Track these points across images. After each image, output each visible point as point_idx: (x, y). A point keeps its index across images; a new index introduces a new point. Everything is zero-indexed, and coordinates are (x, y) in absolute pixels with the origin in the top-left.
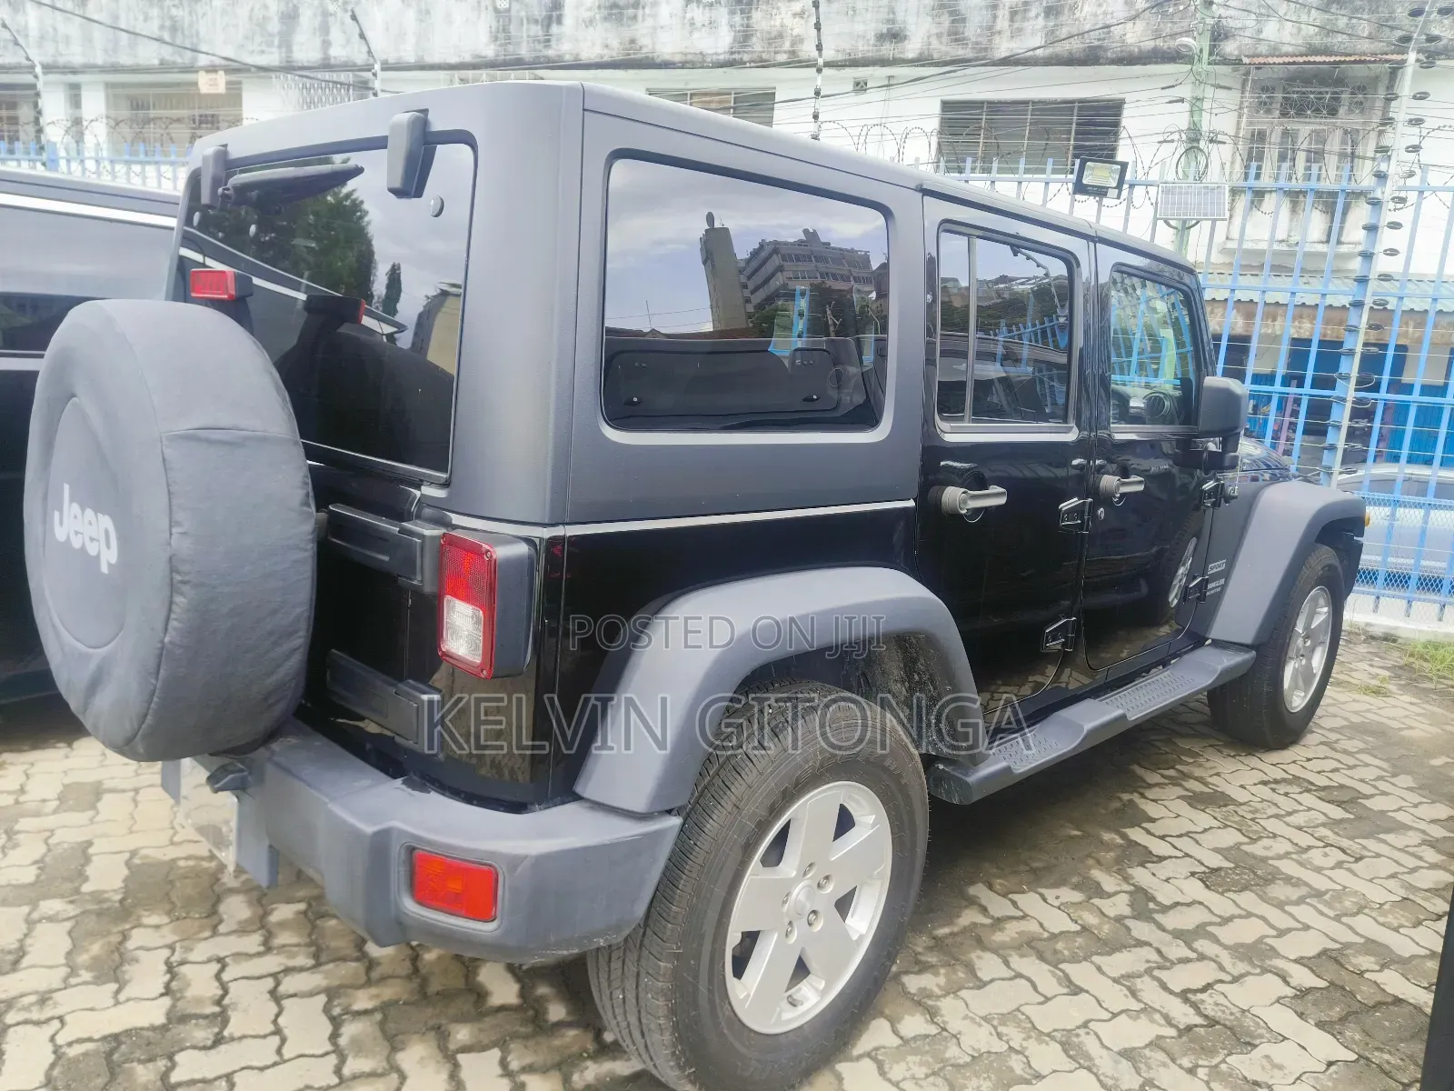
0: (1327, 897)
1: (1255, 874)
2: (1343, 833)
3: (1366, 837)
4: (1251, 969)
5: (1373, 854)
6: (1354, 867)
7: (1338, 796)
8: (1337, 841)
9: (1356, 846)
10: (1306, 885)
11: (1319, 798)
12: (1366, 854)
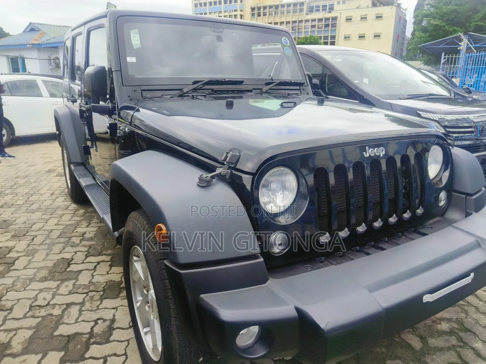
0: (28, 281)
1: (58, 273)
2: (50, 317)
3: (38, 324)
4: (27, 249)
5: (27, 316)
6: (30, 302)
7: (76, 345)
8: (47, 310)
9: (37, 314)
10: (39, 281)
11: (82, 334)
12: (30, 314)
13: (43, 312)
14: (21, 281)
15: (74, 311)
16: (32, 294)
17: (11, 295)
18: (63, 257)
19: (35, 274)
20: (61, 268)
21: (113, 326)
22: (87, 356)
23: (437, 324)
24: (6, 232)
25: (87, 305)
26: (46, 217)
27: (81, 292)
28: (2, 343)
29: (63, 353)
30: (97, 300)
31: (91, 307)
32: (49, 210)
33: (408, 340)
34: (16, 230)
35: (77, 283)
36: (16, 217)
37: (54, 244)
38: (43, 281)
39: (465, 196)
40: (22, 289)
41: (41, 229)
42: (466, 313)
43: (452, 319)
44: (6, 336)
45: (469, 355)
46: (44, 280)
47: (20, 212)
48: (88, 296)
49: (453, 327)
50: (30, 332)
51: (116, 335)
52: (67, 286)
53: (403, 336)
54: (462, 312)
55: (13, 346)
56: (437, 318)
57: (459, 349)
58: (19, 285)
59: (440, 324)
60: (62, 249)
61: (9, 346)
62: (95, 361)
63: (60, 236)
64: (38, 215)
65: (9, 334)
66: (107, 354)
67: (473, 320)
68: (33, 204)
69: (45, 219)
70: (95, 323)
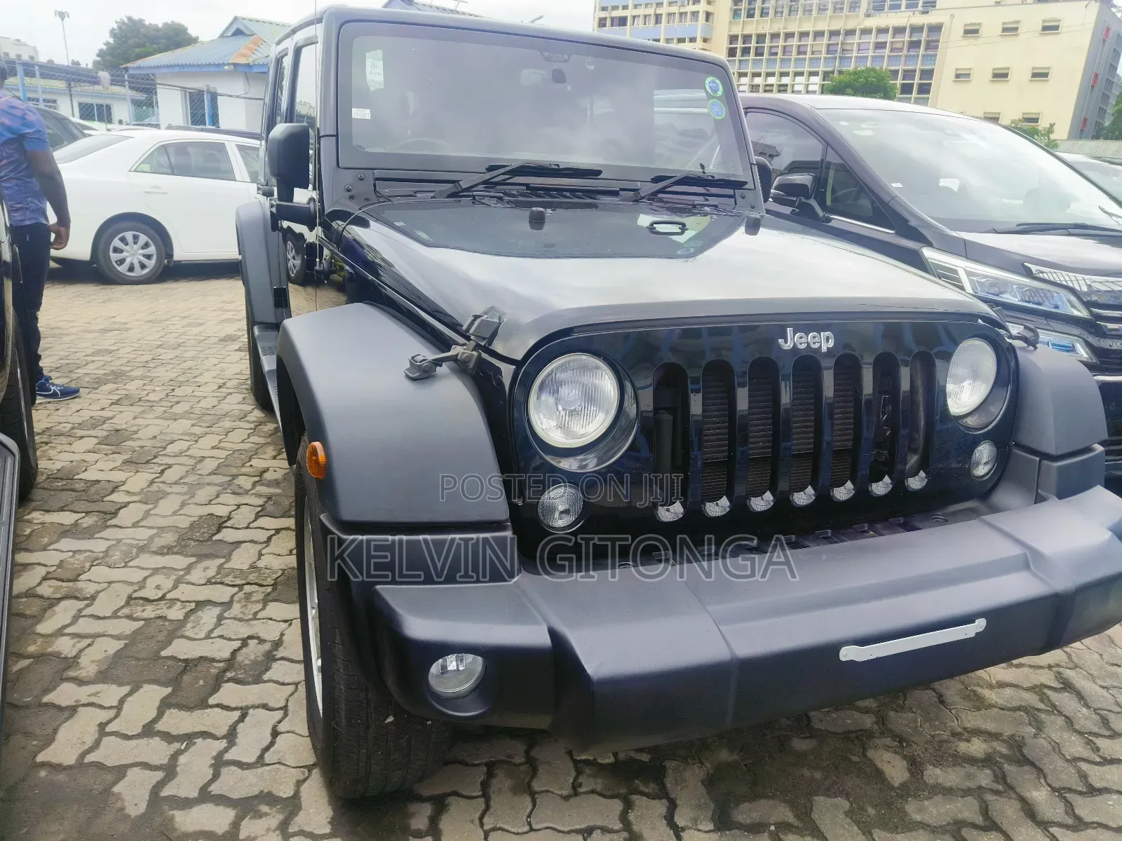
0: (134, 551)
1: (195, 541)
2: (160, 622)
3: (136, 633)
4: (148, 489)
5: (119, 614)
6: (130, 590)
7: (197, 679)
8: (158, 609)
9: (138, 614)
10: (155, 553)
11: (213, 660)
12: (126, 611)
13: (149, 612)
14: (124, 548)
15: (208, 617)
16: (137, 576)
17: (100, 573)
18: (211, 512)
19: (152, 538)
20: (204, 533)
21: (275, 653)
22: (211, 701)
23: (960, 740)
24: (114, 453)
25: (236, 609)
26: (198, 430)
27: (231, 584)
28: (63, 656)
29: (169, 690)
30: (258, 602)
31: (242, 612)
32: (206, 418)
33: (879, 764)
34: (134, 452)
35: (226, 566)
36: (140, 426)
37: (200, 485)
38: (162, 554)
39: (1038, 459)
40: (120, 563)
41: (183, 454)
42: (1039, 726)
43: (1001, 734)
44: (74, 646)
45: (1007, 810)
46: (165, 551)
47: (151, 416)
48: (242, 593)
49: (995, 751)
50: (119, 645)
51: (278, 671)
52: (206, 568)
53: (870, 753)
54: (1030, 724)
55: (82, 665)
56: (965, 729)
57: (989, 797)
58: (116, 556)
59: (968, 741)
60: (214, 497)
61: (75, 663)
62: (225, 712)
63: (216, 470)
64: (185, 424)
65: (79, 642)
66: (250, 703)
67: (1050, 743)
68: (178, 402)
69: (195, 434)
70: (242, 644)
